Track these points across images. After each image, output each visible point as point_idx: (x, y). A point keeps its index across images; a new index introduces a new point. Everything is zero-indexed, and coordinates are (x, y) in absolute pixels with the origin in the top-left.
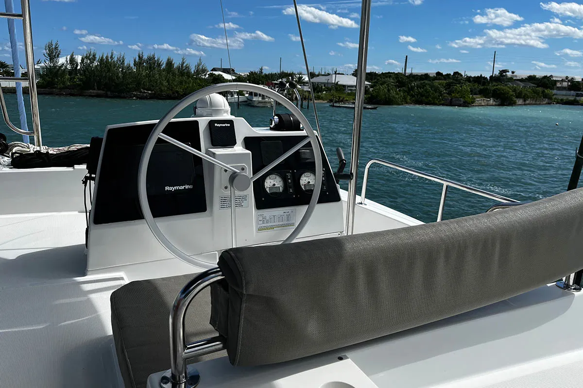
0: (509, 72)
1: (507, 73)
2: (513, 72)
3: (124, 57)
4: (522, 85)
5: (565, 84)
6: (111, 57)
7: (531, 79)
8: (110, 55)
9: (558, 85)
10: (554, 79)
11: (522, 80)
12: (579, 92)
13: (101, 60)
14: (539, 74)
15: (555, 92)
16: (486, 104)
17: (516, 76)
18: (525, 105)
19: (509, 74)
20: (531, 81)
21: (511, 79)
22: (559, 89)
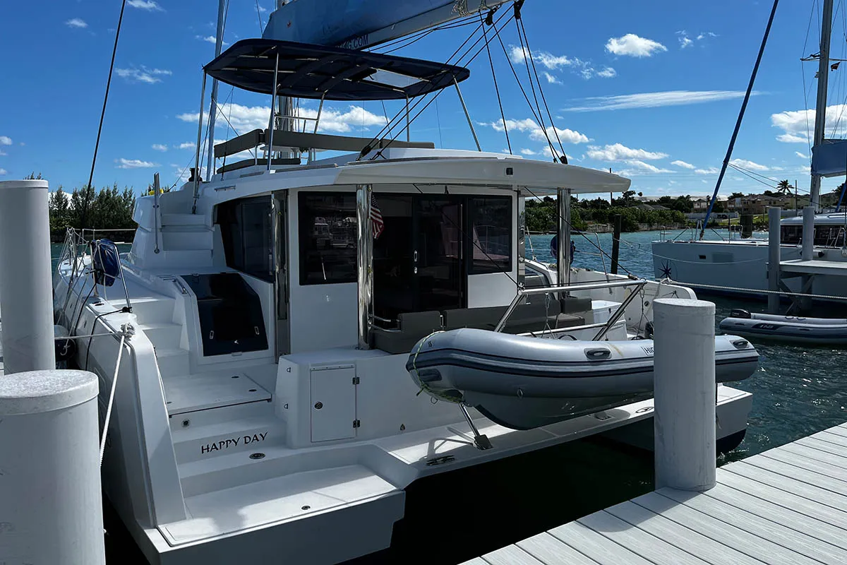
0: (635, 193)
1: (634, 195)
2: (640, 194)
3: (131, 190)
4: (651, 208)
5: (704, 205)
6: (114, 192)
7: (665, 201)
8: (111, 190)
9: (696, 206)
10: (692, 199)
11: (651, 203)
12: (721, 214)
13: (102, 195)
14: (674, 195)
15: (691, 214)
16: (603, 231)
17: (645, 198)
18: (651, 230)
19: (636, 196)
20: (665, 204)
21: (639, 203)
22: (697, 211)
